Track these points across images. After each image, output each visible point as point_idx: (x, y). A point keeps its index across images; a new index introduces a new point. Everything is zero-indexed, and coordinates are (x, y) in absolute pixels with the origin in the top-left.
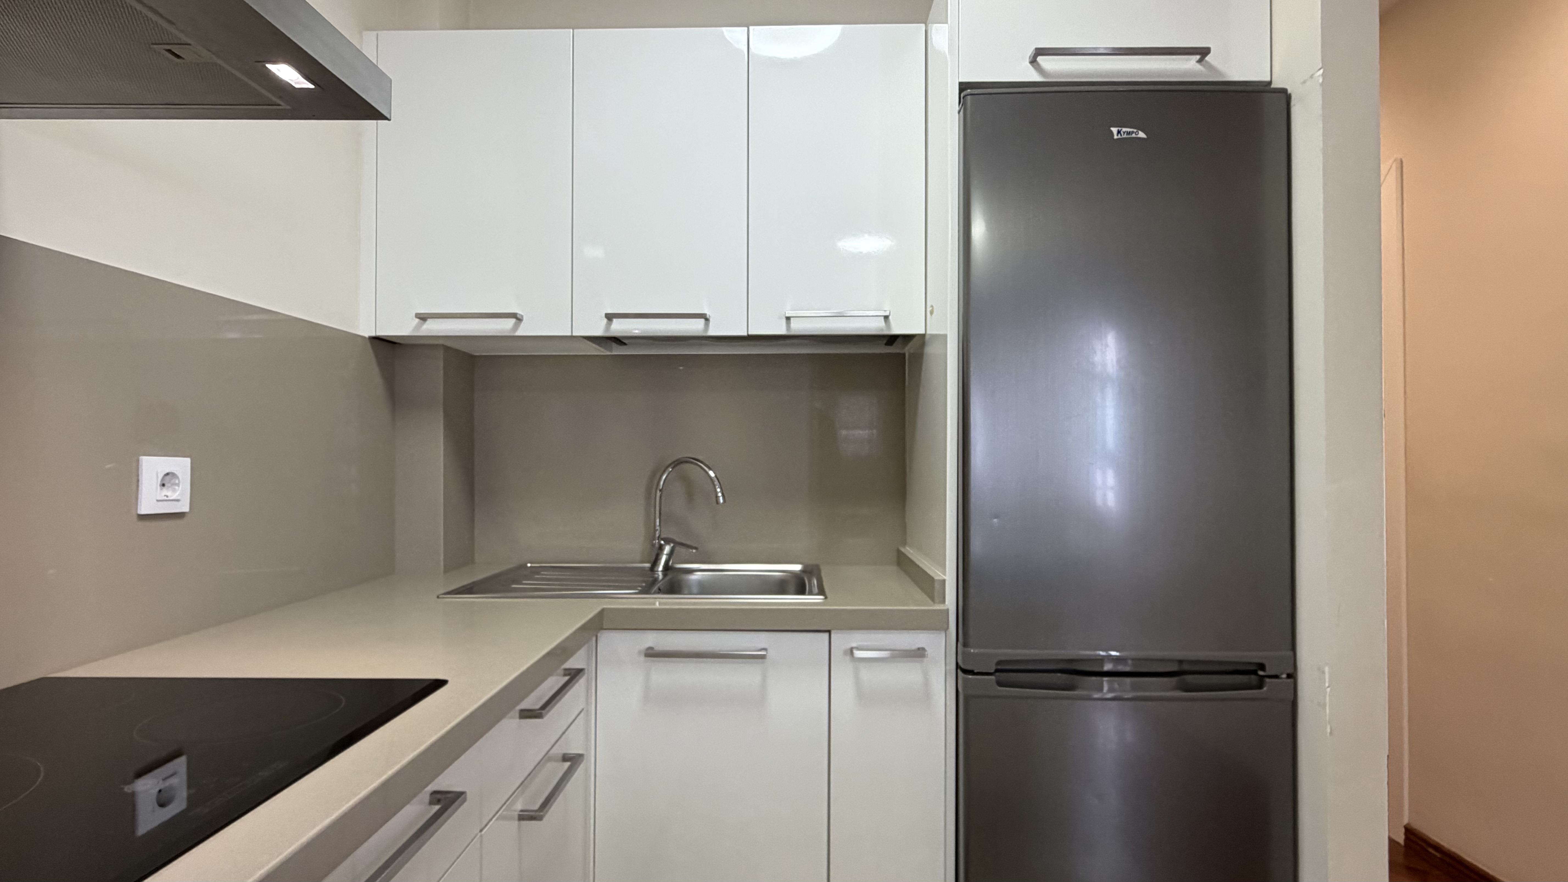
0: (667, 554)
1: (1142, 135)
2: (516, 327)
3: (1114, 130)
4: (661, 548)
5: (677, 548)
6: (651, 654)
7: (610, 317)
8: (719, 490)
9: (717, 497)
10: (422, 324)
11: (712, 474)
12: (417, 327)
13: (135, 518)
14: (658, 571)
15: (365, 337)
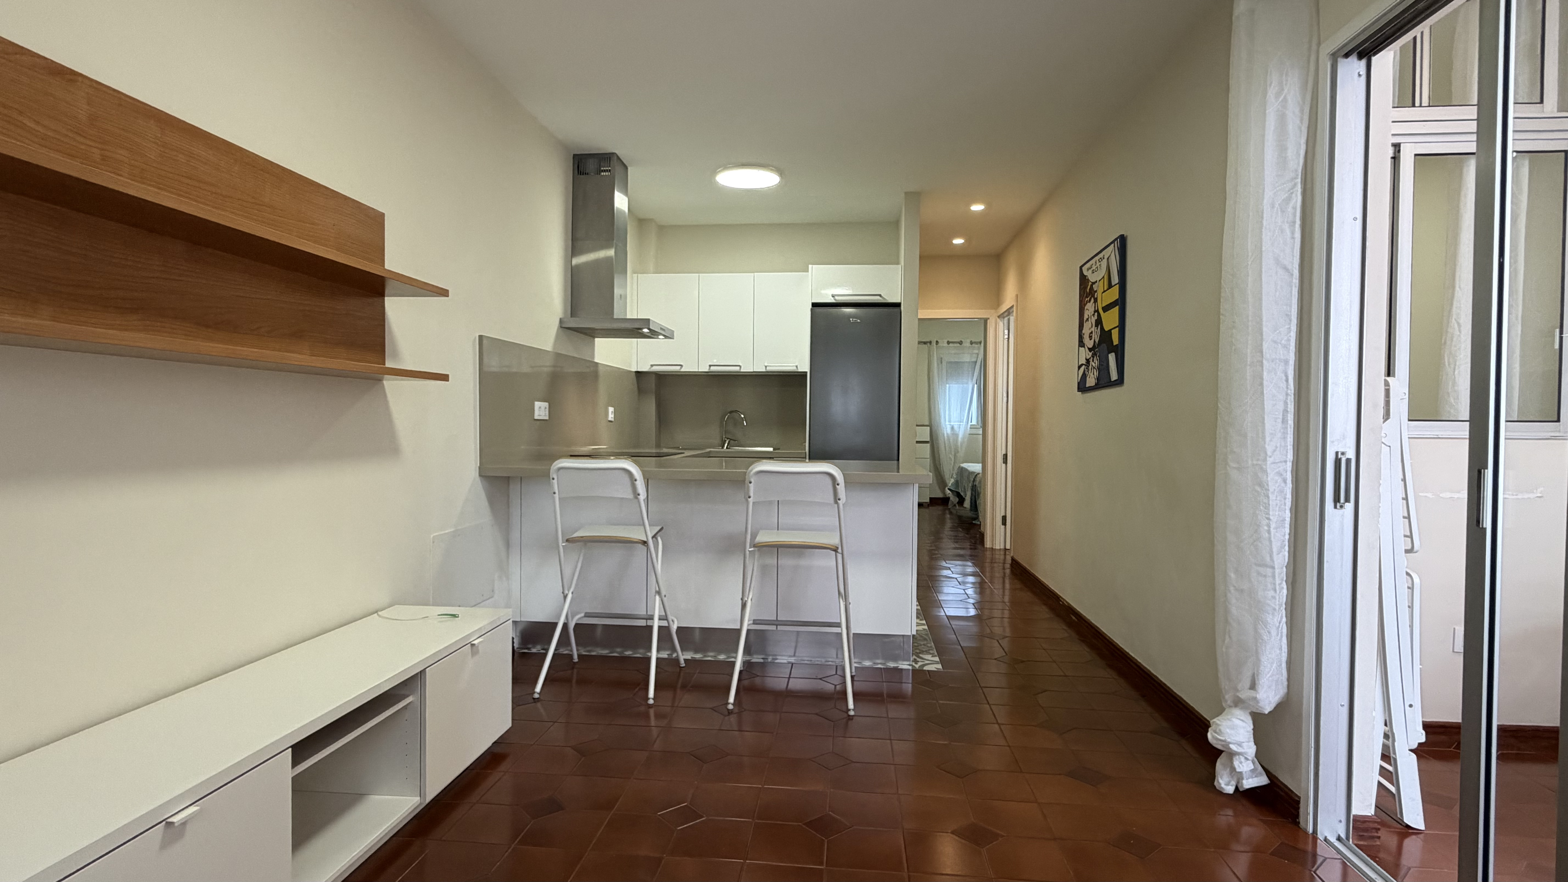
0: (727, 443)
1: (859, 321)
2: (681, 368)
3: (851, 319)
4: (725, 441)
5: (731, 441)
7: (710, 366)
8: (745, 421)
9: (743, 424)
11: (743, 416)
12: (650, 368)
15: (634, 371)
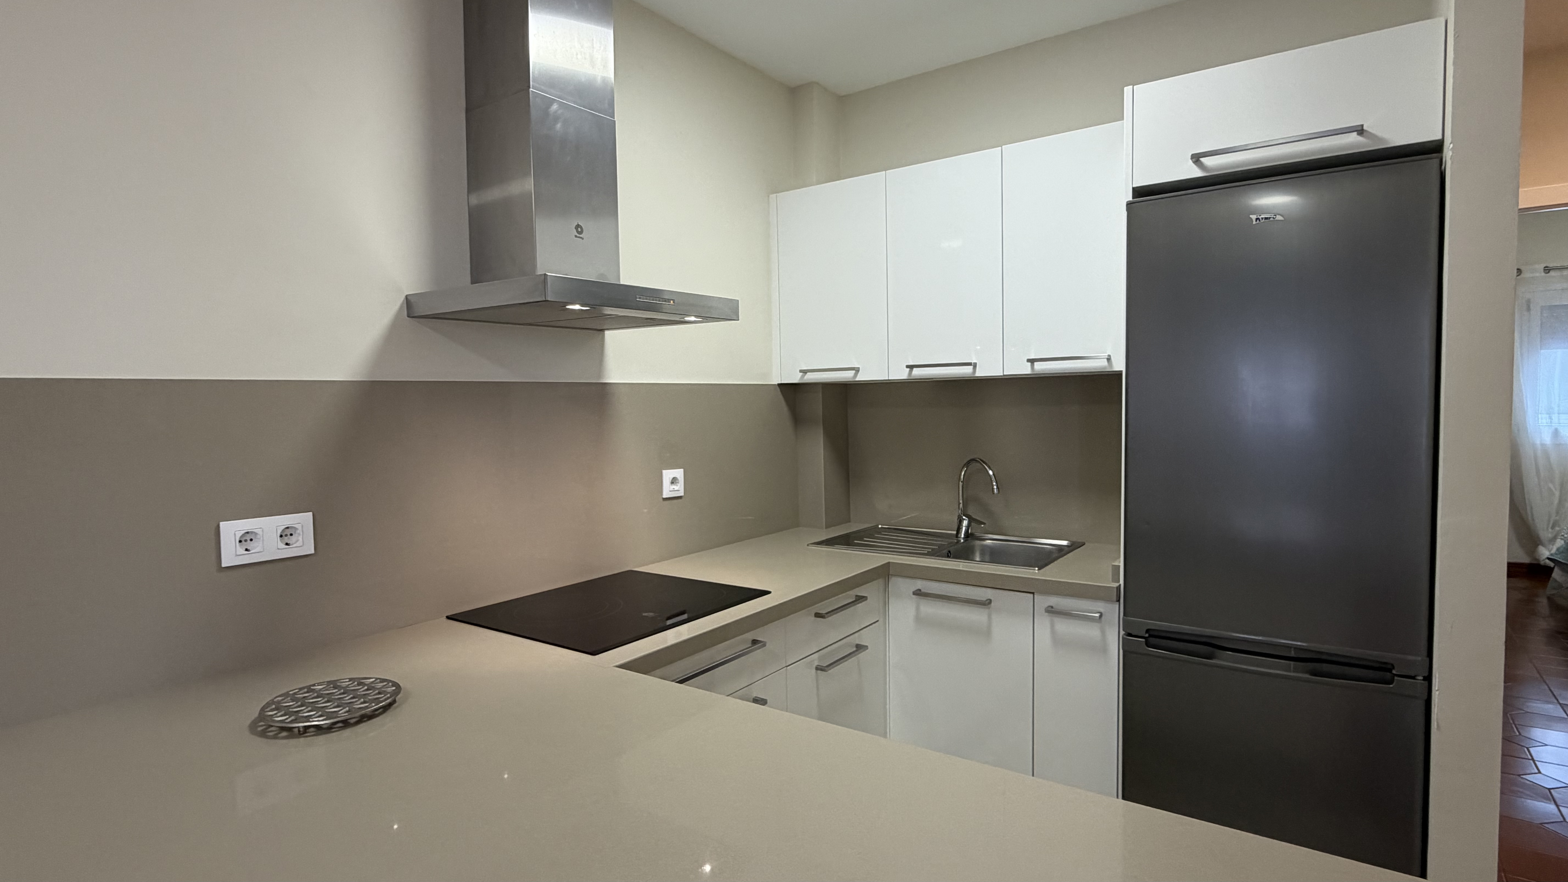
0: (965, 526)
2: (856, 375)
3: (1253, 217)
4: (962, 522)
5: (973, 523)
6: (918, 593)
7: (910, 367)
8: (994, 484)
9: (993, 489)
10: (805, 376)
11: (991, 472)
12: (803, 377)
13: (662, 500)
14: (960, 538)
15: (775, 385)
